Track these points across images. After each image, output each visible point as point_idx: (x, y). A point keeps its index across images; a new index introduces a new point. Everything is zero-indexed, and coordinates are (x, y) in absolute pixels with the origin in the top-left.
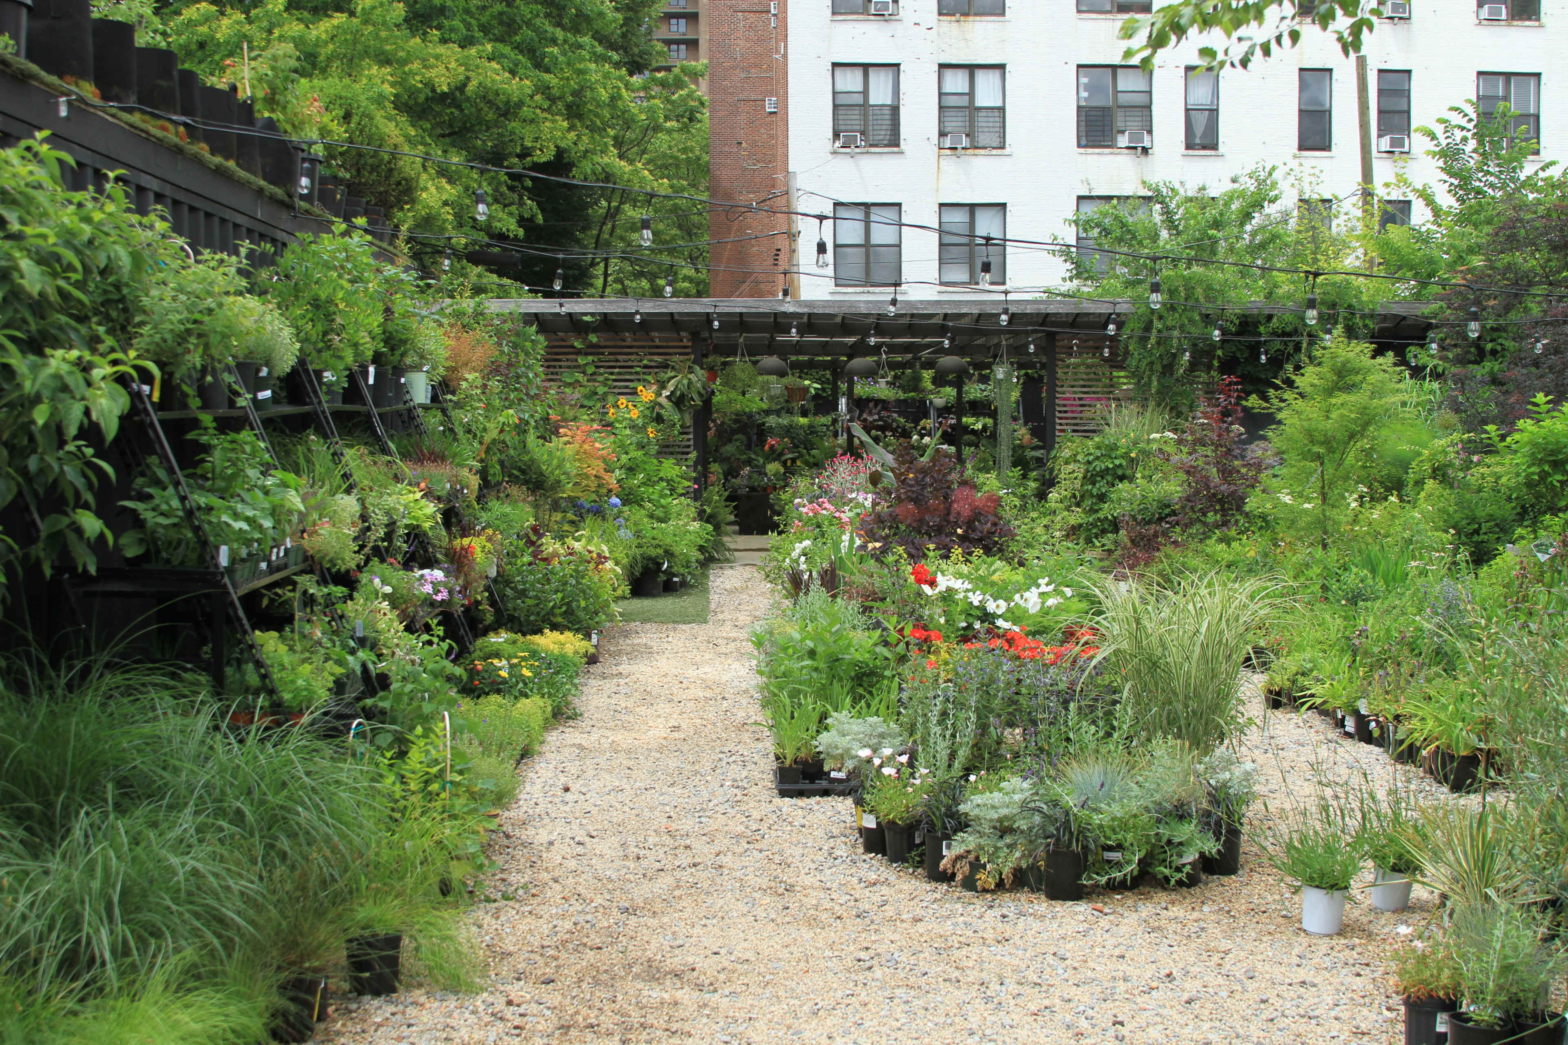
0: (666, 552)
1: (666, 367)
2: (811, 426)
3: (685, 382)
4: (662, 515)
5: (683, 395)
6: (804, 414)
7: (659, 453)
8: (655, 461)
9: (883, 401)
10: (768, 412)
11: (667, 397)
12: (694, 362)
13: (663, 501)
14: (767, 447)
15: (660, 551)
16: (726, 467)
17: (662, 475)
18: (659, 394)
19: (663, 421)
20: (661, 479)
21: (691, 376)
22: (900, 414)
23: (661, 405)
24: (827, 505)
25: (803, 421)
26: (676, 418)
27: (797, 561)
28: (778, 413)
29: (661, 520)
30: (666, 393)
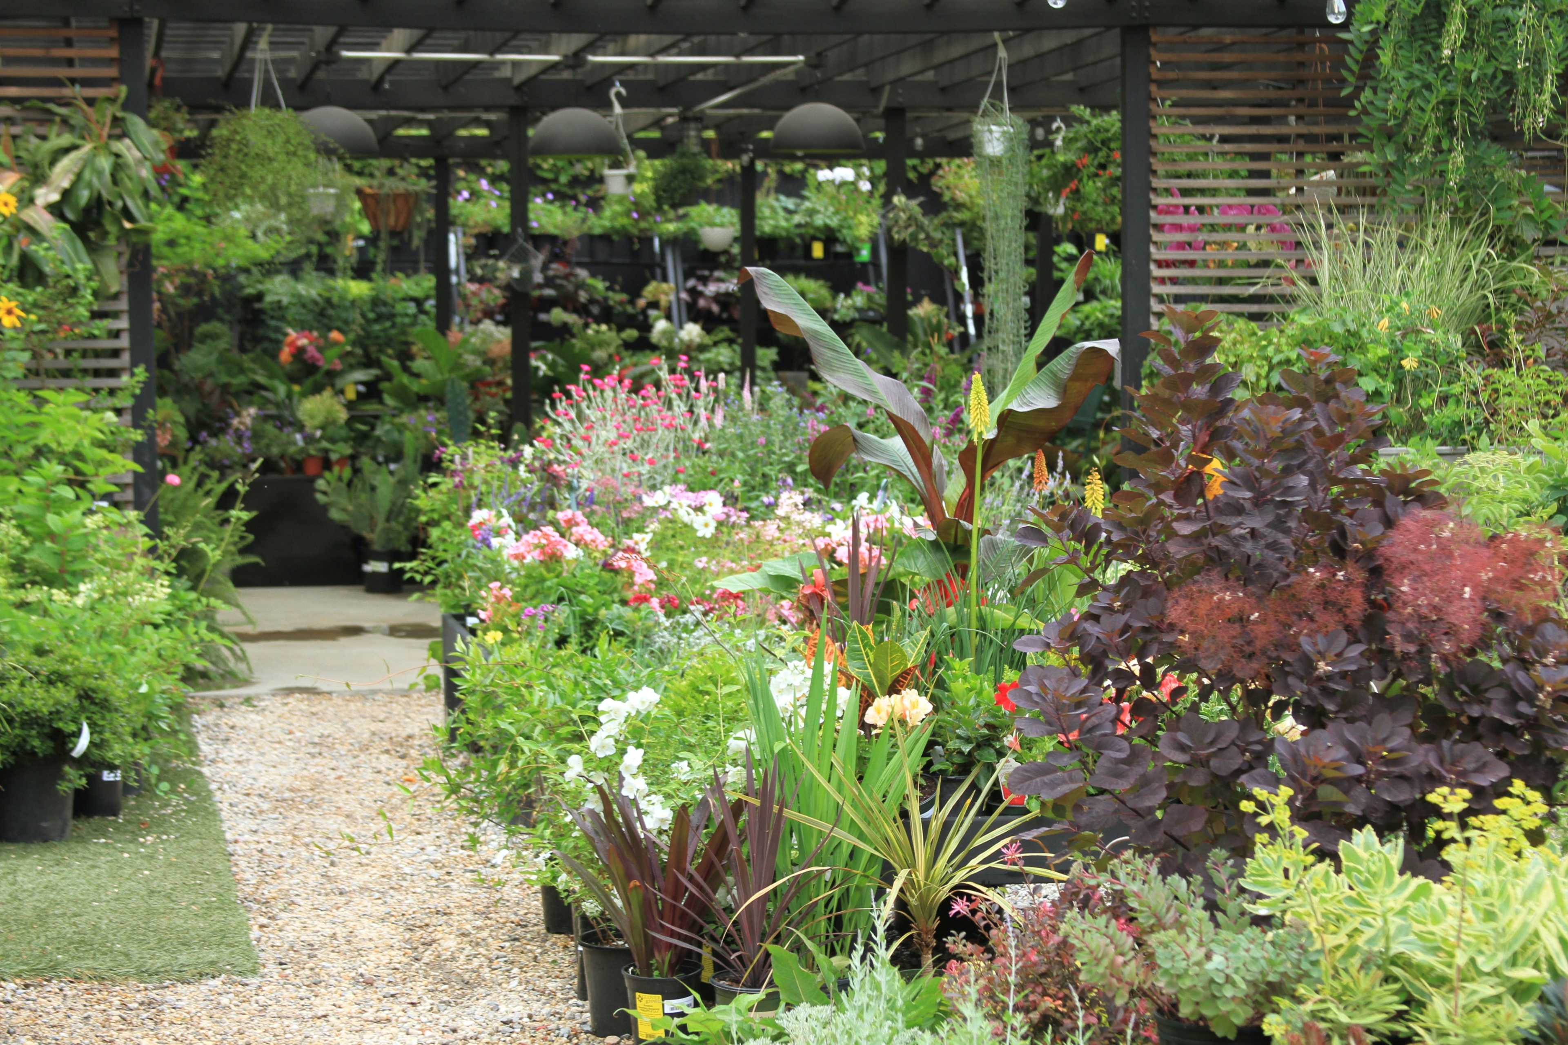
0: (86, 696)
1: (47, 118)
2: (376, 301)
3: (105, 163)
4: (49, 563)
5: (98, 204)
6: (362, 271)
7: (32, 372)
8: (22, 399)
9: (552, 239)
10: (269, 268)
11: (56, 210)
12: (126, 106)
13: (53, 521)
14: (285, 355)
15: (64, 695)
16: (192, 407)
17: (44, 437)
18: (26, 200)
19: (41, 278)
20: (40, 452)
21: (122, 146)
22: (595, 269)
23: (31, 230)
24: (583, 530)
25: (358, 289)
26: (82, 266)
27: (610, 766)
28: (294, 268)
29: (50, 580)
30: (47, 195)
